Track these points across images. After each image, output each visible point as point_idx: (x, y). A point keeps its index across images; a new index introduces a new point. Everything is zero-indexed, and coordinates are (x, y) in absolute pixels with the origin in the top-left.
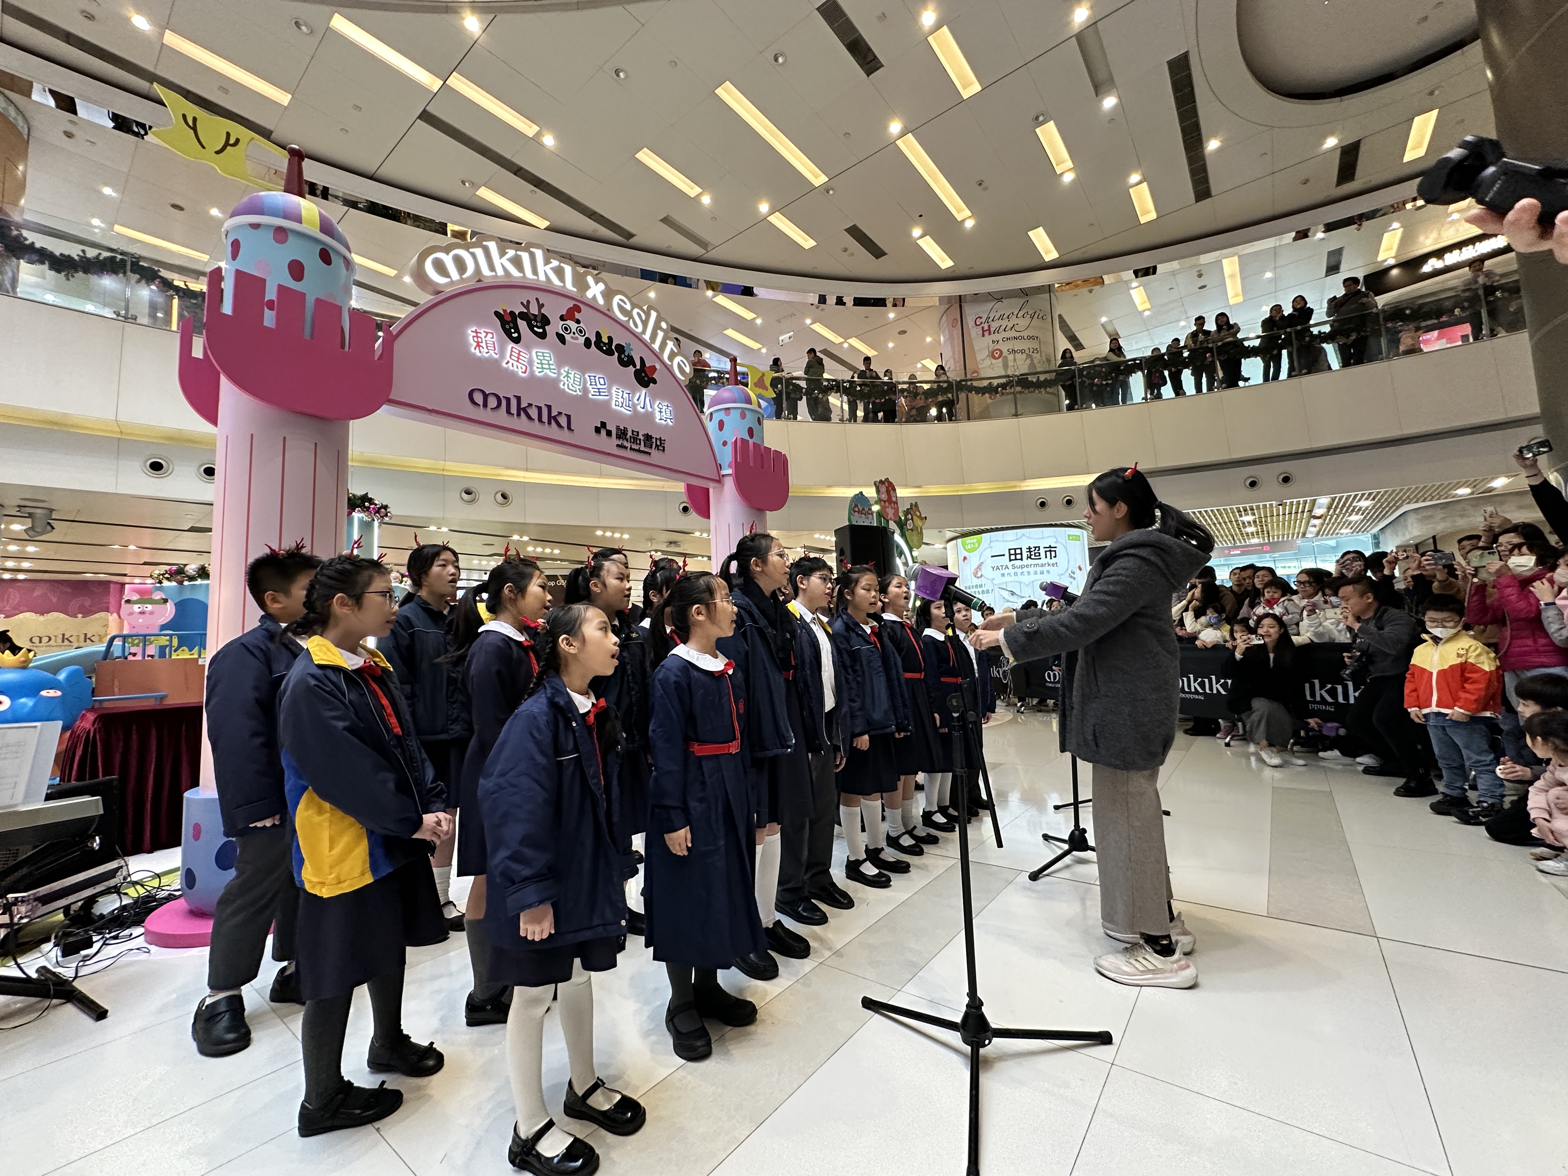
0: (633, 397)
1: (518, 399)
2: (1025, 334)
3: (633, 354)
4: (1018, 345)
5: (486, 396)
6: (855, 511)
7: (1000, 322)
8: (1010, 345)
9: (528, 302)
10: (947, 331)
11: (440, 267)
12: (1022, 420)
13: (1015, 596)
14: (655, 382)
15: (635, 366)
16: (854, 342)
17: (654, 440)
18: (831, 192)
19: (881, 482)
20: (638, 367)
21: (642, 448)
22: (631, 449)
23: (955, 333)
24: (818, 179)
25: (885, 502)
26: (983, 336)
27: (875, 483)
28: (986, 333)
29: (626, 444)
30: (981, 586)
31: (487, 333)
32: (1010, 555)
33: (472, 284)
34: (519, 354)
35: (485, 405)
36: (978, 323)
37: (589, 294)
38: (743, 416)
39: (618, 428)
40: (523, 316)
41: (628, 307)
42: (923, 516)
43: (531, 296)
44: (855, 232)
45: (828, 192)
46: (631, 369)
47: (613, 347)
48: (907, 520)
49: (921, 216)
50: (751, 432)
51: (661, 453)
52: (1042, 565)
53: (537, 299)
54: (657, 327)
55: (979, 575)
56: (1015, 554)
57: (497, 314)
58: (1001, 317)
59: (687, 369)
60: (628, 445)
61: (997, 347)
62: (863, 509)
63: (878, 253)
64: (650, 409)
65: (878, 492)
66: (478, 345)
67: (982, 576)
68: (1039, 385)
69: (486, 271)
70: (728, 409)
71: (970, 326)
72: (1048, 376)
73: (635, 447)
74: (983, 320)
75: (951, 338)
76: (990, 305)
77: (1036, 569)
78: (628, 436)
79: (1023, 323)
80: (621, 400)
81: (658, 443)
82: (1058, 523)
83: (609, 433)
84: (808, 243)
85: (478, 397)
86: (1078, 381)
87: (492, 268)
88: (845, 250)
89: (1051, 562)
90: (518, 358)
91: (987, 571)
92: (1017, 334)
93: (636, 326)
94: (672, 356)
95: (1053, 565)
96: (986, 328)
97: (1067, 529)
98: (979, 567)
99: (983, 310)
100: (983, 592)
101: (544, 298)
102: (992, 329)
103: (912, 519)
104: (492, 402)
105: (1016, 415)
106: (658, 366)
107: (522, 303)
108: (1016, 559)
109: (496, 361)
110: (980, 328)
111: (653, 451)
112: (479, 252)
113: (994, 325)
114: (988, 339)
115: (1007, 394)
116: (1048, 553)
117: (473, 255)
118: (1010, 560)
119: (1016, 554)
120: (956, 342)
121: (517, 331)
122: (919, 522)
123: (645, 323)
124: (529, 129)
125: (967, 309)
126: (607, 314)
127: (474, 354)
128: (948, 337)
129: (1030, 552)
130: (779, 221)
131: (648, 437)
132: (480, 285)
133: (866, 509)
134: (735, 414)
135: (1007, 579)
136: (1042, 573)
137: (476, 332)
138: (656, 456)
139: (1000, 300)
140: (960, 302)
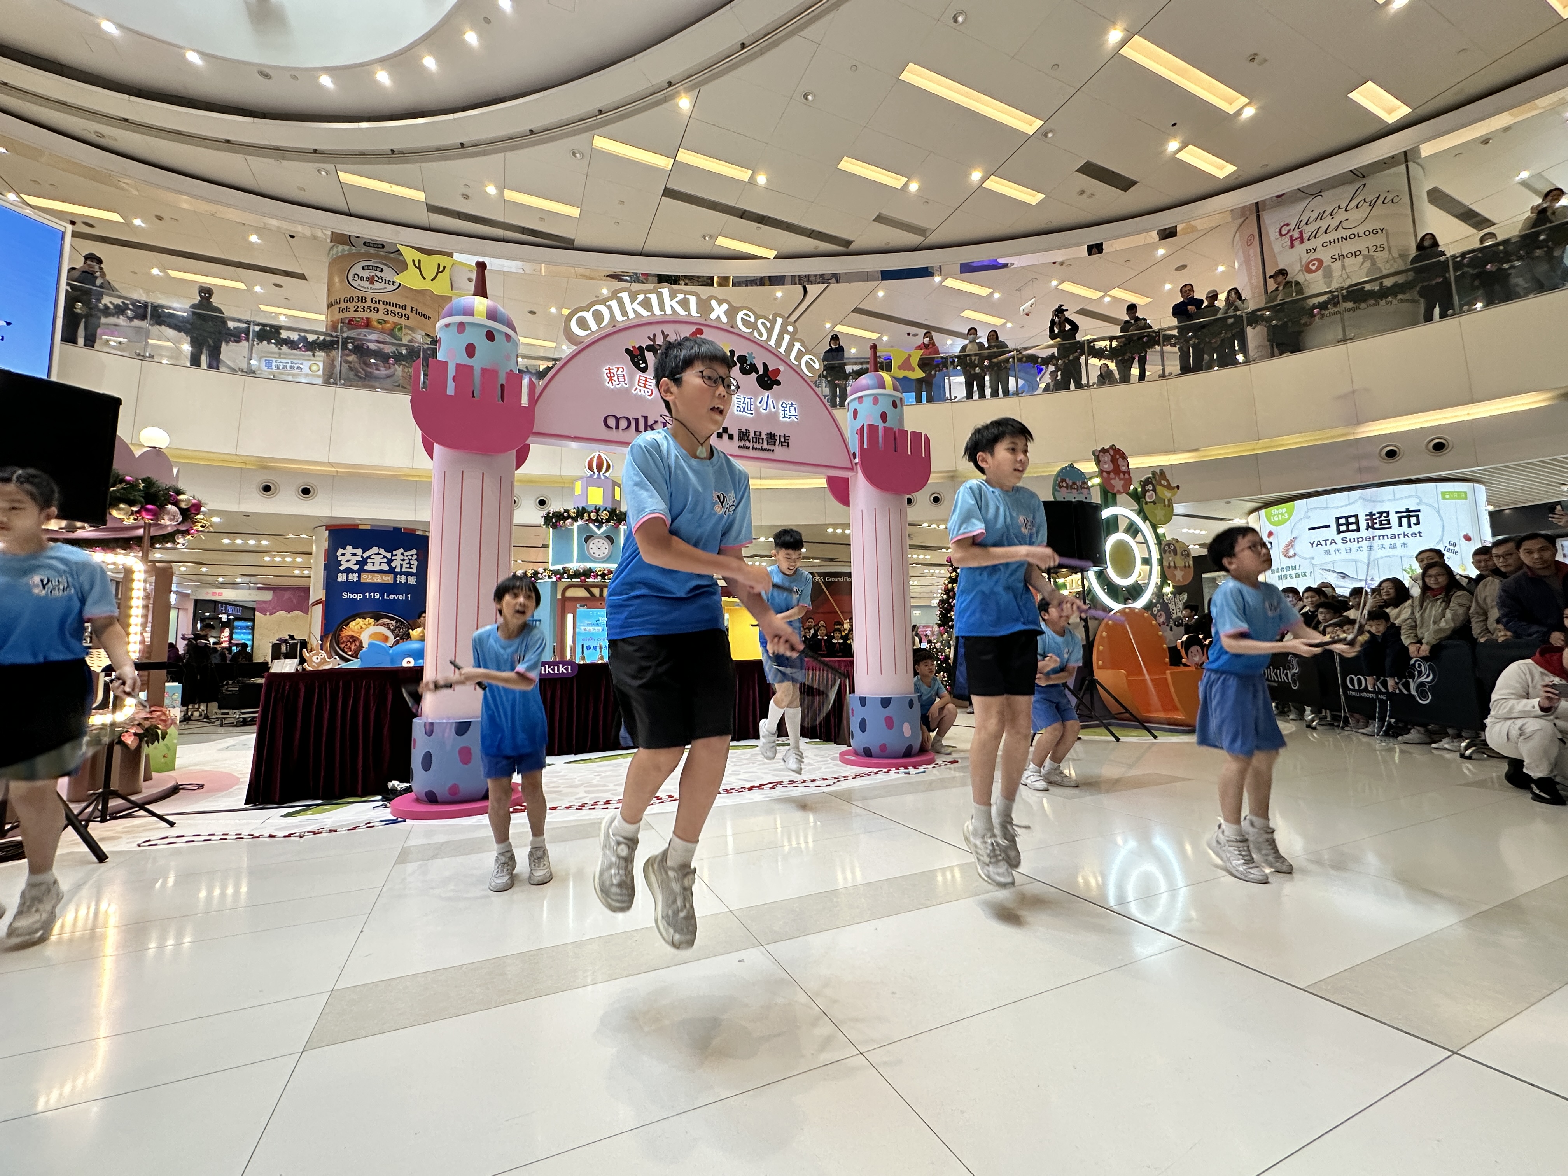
0: (755, 402)
1: (646, 418)
2: (1361, 230)
3: (755, 361)
4: (1347, 248)
5: (618, 420)
6: (1061, 487)
7: (1319, 223)
8: (1334, 250)
9: (655, 335)
10: (1241, 254)
11: (582, 323)
12: (1351, 345)
13: (1347, 580)
14: (778, 383)
15: (757, 372)
16: (1117, 292)
17: (778, 438)
18: (1050, 135)
19: (1104, 451)
20: (761, 372)
21: (765, 446)
22: (753, 448)
23: (1251, 252)
24: (1029, 125)
25: (1108, 473)
26: (1292, 246)
27: (1093, 453)
28: (1297, 243)
29: (747, 444)
30: (1294, 568)
31: (618, 368)
32: (1338, 525)
33: (610, 330)
34: (646, 381)
35: (617, 427)
36: (1284, 232)
37: (713, 316)
38: (876, 401)
39: (740, 431)
40: (650, 348)
41: (752, 319)
42: (1174, 485)
43: (657, 330)
44: (1091, 170)
45: (1046, 135)
46: (754, 376)
47: (735, 359)
48: (1145, 491)
49: (1174, 125)
50: (884, 417)
51: (785, 448)
52: (1394, 536)
53: (663, 332)
54: (783, 331)
55: (1291, 553)
56: (1346, 524)
57: (627, 351)
58: (1321, 217)
59: (817, 366)
60: (750, 445)
61: (1314, 256)
62: (1074, 483)
63: (1125, 184)
64: (773, 410)
65: (1098, 462)
66: (611, 380)
67: (1295, 555)
68: (1383, 294)
69: (619, 317)
70: (861, 398)
71: (1272, 238)
72: (1400, 279)
73: (759, 446)
74: (1292, 227)
75: (1247, 262)
76: (1300, 206)
77: (1382, 541)
78: (750, 438)
79: (1355, 216)
80: (742, 405)
81: (782, 440)
82: (1421, 476)
83: (731, 437)
84: (1033, 198)
85: (612, 422)
86: (1452, 275)
87: (624, 313)
88: (1082, 192)
89: (1409, 531)
90: (645, 384)
91: (1302, 547)
92: (1346, 233)
93: (761, 334)
94: (799, 357)
95: (1414, 535)
96: (1296, 234)
97: (1439, 484)
98: (1291, 544)
99: (1291, 214)
100: (1297, 576)
101: (669, 329)
102: (1306, 236)
103: (1154, 490)
104: (623, 424)
105: (1344, 340)
106: (782, 368)
107: (649, 338)
108: (1348, 531)
109: (627, 389)
110: (1287, 240)
111: (778, 448)
112: (614, 304)
113: (1308, 230)
114: (1300, 248)
115: (1331, 314)
116: (1404, 521)
117: (610, 308)
118: (1339, 532)
119: (1348, 524)
120: (1253, 264)
121: (645, 361)
122: (1167, 494)
123: (770, 332)
124: (743, 175)
125: (1266, 217)
126: (731, 330)
127: (609, 388)
128: (1242, 259)
129: (1372, 520)
130: (996, 184)
131: (771, 437)
132: (615, 329)
133: (1079, 483)
134: (868, 402)
135: (1334, 557)
136: (1394, 546)
137: (609, 369)
138: (779, 452)
139: (1318, 194)
140: (1258, 211)
